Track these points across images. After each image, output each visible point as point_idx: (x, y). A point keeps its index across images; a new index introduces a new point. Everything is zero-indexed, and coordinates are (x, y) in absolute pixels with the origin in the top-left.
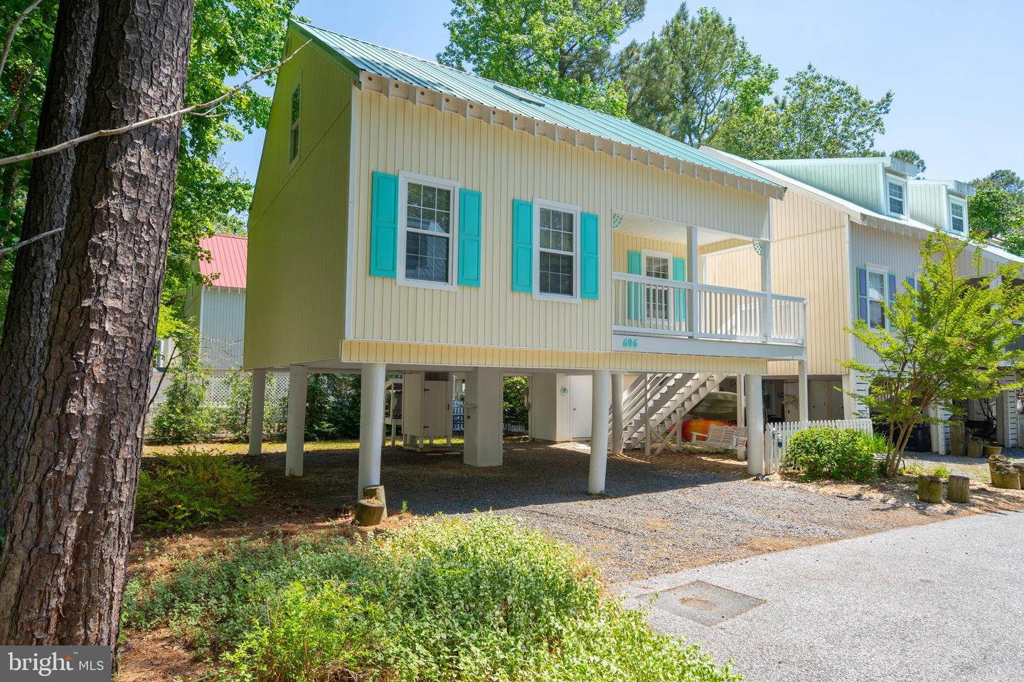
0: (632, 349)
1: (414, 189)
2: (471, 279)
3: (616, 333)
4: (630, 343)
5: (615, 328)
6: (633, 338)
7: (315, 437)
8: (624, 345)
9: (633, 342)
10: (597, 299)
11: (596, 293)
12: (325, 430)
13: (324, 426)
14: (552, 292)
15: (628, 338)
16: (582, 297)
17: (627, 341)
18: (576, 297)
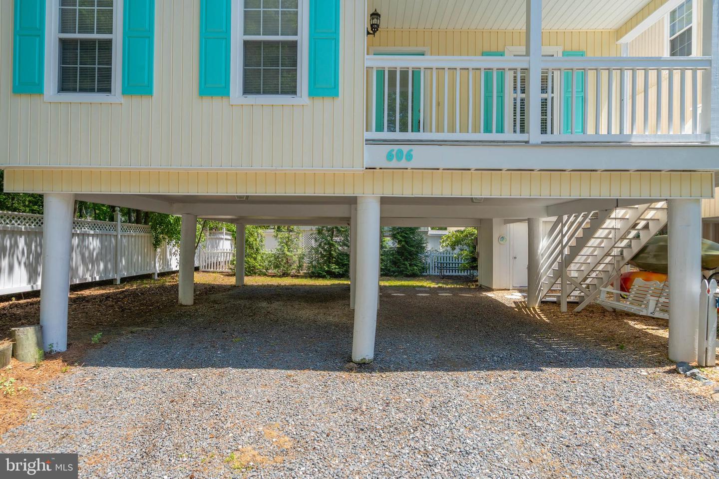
0: (403, 163)
2: (140, 85)
3: (370, 142)
4: (400, 155)
5: (368, 135)
6: (405, 148)
7: (325, 276)
8: (389, 157)
9: (405, 154)
10: (337, 95)
11: (336, 86)
12: (334, 270)
13: (333, 266)
14: (265, 93)
15: (396, 148)
16: (312, 94)
17: (394, 153)
18: (303, 96)
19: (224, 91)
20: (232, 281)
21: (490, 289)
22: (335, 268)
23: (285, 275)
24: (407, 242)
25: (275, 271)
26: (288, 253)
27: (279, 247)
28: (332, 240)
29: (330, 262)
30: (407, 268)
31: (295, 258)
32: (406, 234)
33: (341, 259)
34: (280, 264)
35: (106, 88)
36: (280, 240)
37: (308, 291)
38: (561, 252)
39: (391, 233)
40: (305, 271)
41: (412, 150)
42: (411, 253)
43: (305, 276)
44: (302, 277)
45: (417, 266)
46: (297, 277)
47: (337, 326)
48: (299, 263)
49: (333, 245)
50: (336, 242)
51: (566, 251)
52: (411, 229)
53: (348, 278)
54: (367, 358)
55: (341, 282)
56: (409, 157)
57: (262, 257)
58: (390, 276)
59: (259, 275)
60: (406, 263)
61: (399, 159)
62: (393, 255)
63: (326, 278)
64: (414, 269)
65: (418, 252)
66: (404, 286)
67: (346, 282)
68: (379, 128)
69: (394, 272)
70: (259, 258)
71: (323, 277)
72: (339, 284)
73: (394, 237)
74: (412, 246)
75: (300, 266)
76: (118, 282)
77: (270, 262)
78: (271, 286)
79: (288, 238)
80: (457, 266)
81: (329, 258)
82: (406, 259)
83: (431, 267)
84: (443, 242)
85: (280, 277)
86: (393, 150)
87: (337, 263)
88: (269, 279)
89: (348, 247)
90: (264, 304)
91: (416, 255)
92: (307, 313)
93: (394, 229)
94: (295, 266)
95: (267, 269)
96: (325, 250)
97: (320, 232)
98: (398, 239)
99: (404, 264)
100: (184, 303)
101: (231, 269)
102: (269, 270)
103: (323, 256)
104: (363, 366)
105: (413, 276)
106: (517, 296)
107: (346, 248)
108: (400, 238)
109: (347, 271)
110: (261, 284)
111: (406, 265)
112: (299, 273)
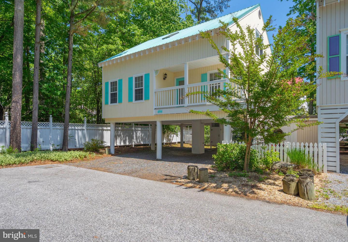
0: (161, 113)
1: (111, 84)
2: (121, 102)
3: (155, 109)
6: (161, 110)
8: (158, 112)
11: (149, 97)
14: (138, 100)
16: (145, 100)
18: (143, 100)
35: (116, 102)
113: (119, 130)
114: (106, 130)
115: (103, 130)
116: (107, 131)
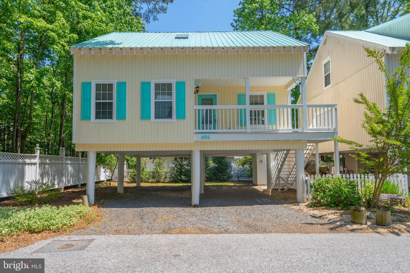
0: (207, 140)
1: (98, 86)
2: (122, 117)
3: (196, 133)
4: (205, 137)
5: (195, 131)
6: (207, 135)
7: (179, 181)
8: (202, 138)
9: (207, 137)
10: (185, 119)
11: (185, 116)
12: (183, 179)
13: (183, 177)
14: (162, 118)
15: (204, 135)
16: (177, 118)
17: (204, 136)
18: (174, 119)
19: (149, 118)
20: (134, 185)
21: (256, 185)
22: (184, 178)
23: (158, 182)
24: (221, 164)
25: (153, 180)
26: (160, 171)
27: (155, 168)
28: (182, 163)
29: (181, 175)
30: (220, 177)
31: (163, 173)
32: (220, 159)
33: (187, 173)
34: (155, 176)
35: (111, 117)
36: (155, 164)
37: (172, 188)
38: (278, 168)
39: (212, 159)
40: (168, 180)
41: (209, 135)
42: (222, 169)
43: (168, 182)
44: (167, 183)
45: (226, 176)
46: (165, 183)
47: (186, 198)
48: (165, 176)
49: (183, 166)
50: (184, 164)
51: (279, 167)
52: (223, 157)
53: (190, 182)
54: (197, 204)
55: (187, 184)
56: (208, 138)
57: (146, 173)
58: (212, 181)
59: (144, 182)
60: (220, 174)
61: (205, 138)
62: (213, 170)
63: (179, 183)
64: (224, 178)
65: (226, 169)
66: (218, 185)
67: (189, 184)
68: (199, 129)
69: (214, 179)
70: (144, 173)
71: (178, 182)
72: (186, 185)
73: (214, 161)
74: (223, 166)
75: (166, 177)
76: (80, 186)
77: (150, 175)
78: (153, 186)
79: (159, 162)
80: (244, 175)
81: (181, 173)
82: (221, 172)
83: (234, 176)
84: (237, 163)
85: (155, 183)
86: (203, 136)
87: (184, 175)
88: (150, 184)
89: (190, 166)
90: (154, 193)
91: (226, 170)
92: (173, 195)
93: (214, 157)
94: (163, 177)
95: (148, 179)
96: (178, 169)
97: (176, 159)
98: (216, 162)
99: (219, 175)
100: (120, 192)
101: (129, 179)
102: (149, 180)
103: (177, 172)
104: (195, 206)
105: (224, 181)
106: (266, 187)
107: (189, 167)
108: (217, 162)
109: (190, 179)
110: (148, 186)
111: (220, 175)
112: (165, 181)
113: (47, 164)
114: (29, 164)
115: (25, 164)
116: (30, 166)
